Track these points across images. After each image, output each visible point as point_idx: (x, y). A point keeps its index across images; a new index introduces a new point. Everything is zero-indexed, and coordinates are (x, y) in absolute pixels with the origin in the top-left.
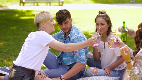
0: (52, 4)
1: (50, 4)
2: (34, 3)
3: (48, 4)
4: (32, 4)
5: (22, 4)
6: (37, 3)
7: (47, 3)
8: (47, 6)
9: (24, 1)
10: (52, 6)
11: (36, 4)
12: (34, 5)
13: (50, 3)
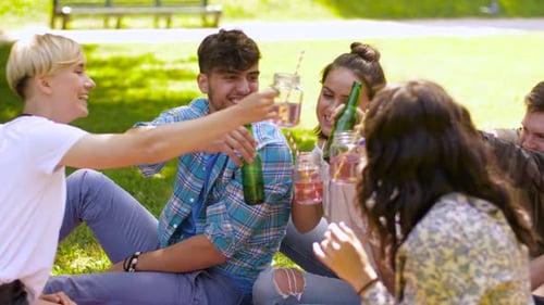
0: (176, 21)
1: (169, 21)
2: (107, 16)
3: (162, 23)
4: (101, 22)
5: (59, 22)
6: (120, 16)
7: (158, 16)
8: (157, 27)
9: (66, 10)
10: (176, 27)
11: (113, 22)
12: (106, 27)
13: (168, 17)
